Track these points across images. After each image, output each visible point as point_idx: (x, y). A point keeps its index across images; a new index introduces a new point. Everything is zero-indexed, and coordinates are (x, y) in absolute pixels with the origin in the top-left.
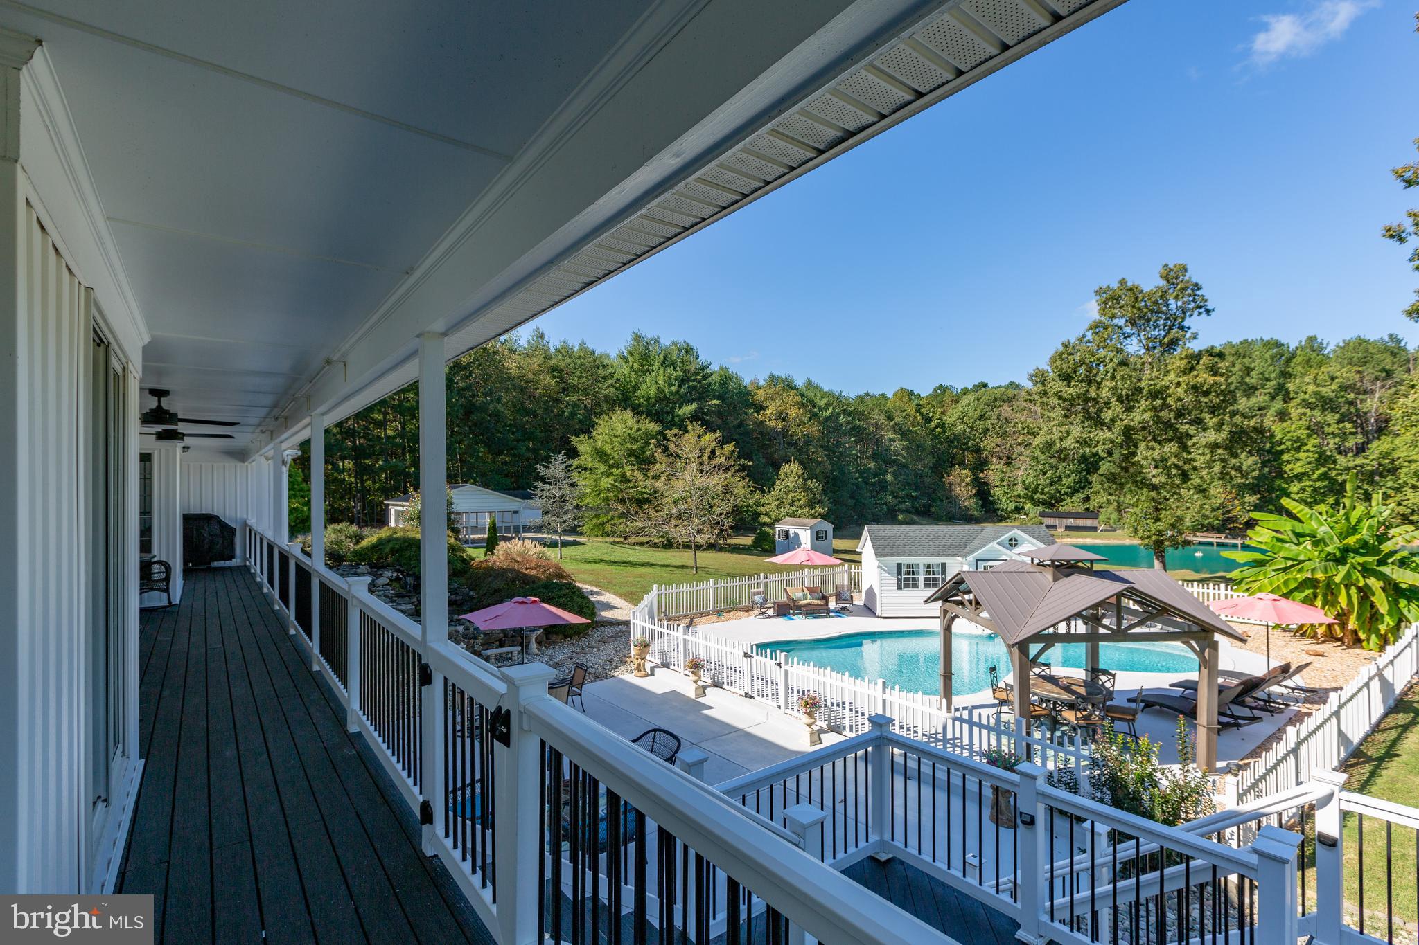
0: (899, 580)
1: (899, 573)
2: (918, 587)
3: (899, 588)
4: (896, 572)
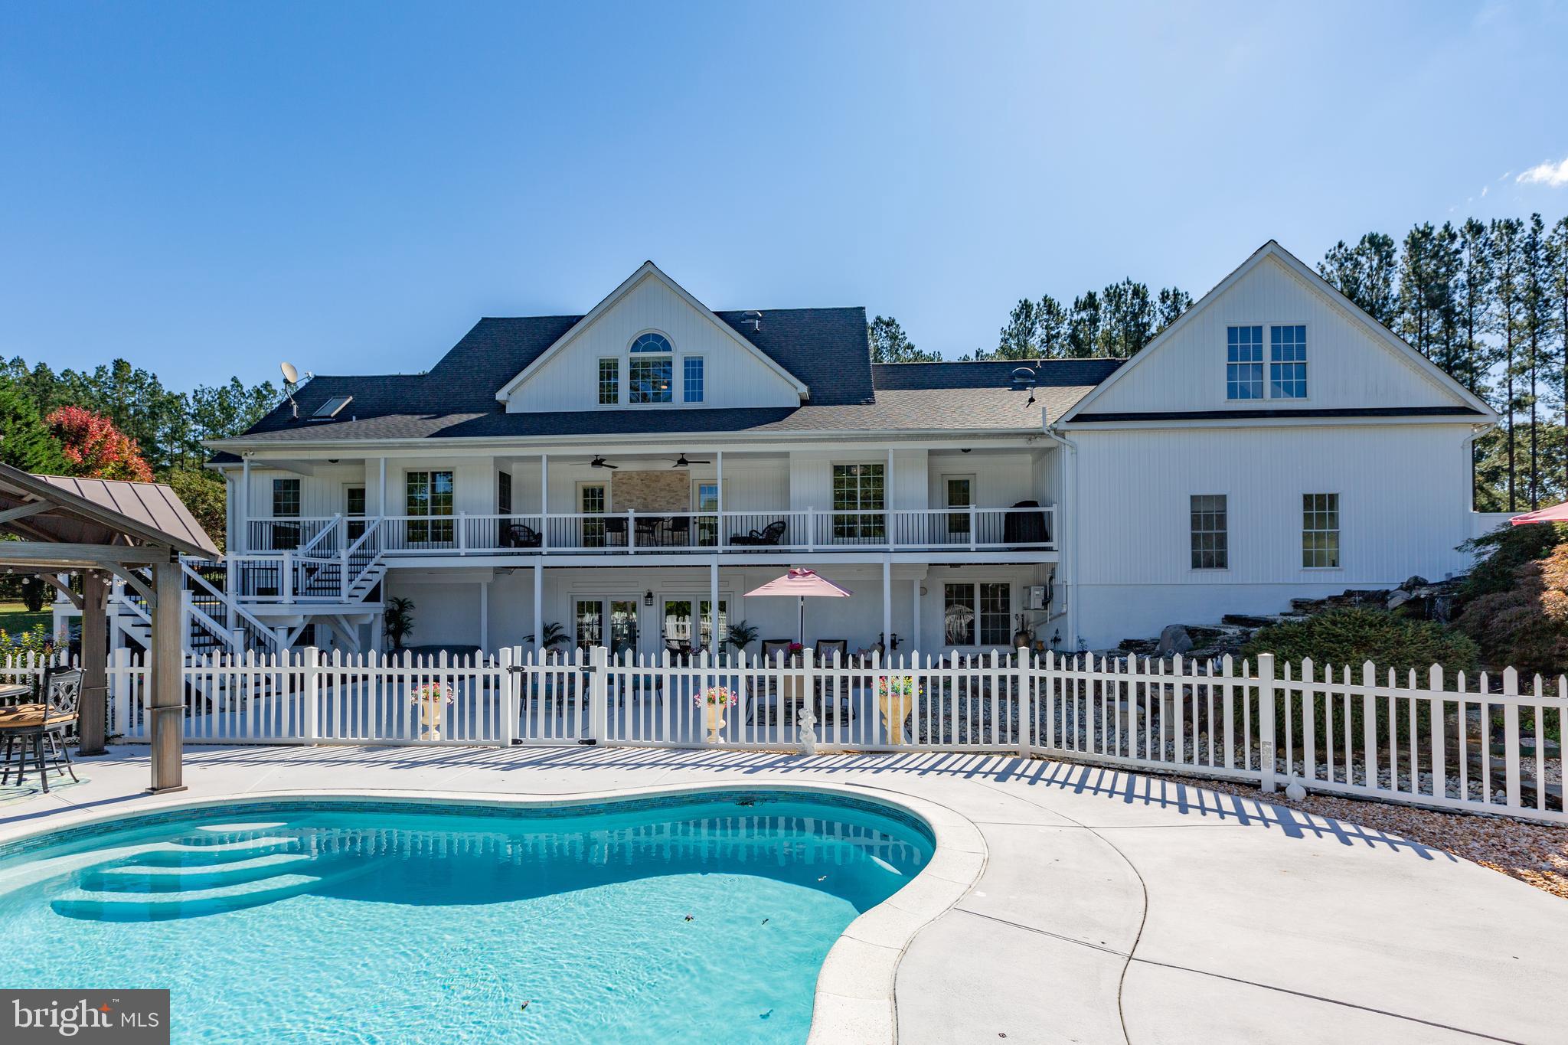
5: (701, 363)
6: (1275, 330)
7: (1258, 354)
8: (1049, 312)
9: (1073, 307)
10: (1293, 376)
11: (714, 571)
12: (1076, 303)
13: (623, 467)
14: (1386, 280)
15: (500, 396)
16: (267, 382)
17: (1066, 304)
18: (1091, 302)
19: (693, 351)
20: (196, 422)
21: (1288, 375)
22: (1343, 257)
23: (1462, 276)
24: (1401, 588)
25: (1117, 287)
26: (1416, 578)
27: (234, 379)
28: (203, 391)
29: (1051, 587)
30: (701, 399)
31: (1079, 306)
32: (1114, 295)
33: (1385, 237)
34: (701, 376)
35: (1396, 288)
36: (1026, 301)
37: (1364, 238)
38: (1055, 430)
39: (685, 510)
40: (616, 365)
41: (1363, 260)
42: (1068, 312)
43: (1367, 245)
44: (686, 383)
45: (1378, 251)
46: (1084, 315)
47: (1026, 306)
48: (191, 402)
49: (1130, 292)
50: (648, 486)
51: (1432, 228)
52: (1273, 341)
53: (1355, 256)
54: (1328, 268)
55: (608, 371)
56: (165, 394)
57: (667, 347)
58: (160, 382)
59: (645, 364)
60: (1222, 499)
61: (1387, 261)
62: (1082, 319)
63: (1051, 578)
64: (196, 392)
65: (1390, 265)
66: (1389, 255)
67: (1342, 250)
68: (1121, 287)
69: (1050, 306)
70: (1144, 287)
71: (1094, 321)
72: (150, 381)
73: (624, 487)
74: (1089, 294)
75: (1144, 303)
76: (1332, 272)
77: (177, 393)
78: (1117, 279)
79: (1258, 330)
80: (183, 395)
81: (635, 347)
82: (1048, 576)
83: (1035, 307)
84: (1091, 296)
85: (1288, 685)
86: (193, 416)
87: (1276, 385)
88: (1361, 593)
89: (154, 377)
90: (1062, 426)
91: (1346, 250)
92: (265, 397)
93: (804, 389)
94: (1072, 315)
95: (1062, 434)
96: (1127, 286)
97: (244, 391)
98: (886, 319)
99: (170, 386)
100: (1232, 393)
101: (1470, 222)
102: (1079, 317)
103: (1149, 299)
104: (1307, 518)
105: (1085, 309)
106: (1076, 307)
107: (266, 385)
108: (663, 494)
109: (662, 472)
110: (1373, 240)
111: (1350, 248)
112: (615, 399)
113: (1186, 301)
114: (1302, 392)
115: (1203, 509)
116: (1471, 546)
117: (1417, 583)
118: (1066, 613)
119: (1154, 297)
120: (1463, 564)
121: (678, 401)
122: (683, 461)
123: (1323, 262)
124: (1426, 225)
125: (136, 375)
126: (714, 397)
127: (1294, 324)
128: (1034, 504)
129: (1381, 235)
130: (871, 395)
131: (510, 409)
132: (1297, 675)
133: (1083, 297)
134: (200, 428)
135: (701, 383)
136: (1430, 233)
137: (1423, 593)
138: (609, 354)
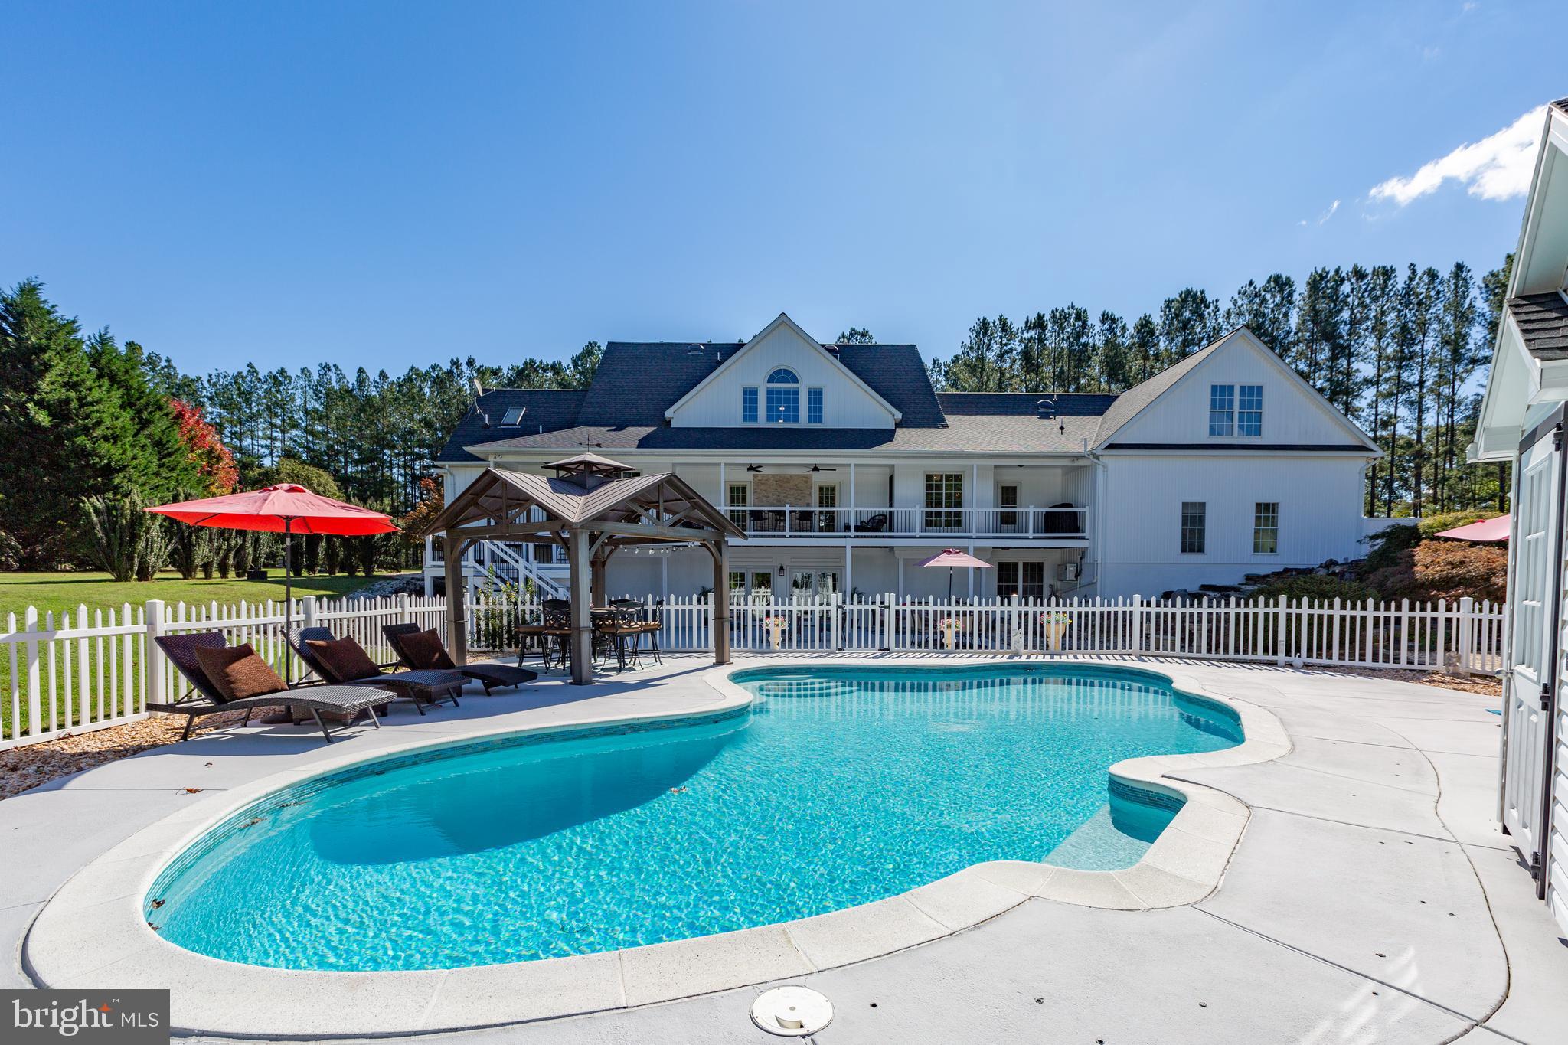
5: (821, 393)
6: (1243, 388)
7: (1231, 406)
8: (1003, 330)
9: (1024, 325)
10: (1253, 420)
11: (849, 551)
12: (1027, 322)
13: (765, 471)
14: (1286, 315)
15: (668, 414)
16: (282, 369)
17: (1017, 323)
18: (1039, 323)
19: (815, 384)
20: (213, 405)
21: (1249, 420)
22: (1253, 294)
23: (1346, 315)
24: (1321, 566)
25: (1063, 310)
26: (1331, 560)
27: (250, 365)
28: (219, 375)
29: (1081, 565)
30: (821, 421)
31: (1029, 326)
32: (1060, 318)
33: (1288, 279)
34: (821, 403)
35: (1294, 321)
36: (985, 319)
37: (1271, 277)
38: (1093, 455)
39: (808, 505)
40: (756, 393)
41: (1268, 296)
42: (1020, 330)
43: (1272, 284)
44: (810, 408)
45: (1281, 291)
46: (1032, 333)
47: (984, 324)
48: (206, 385)
49: (1074, 316)
50: (781, 486)
51: (1328, 273)
52: (1241, 396)
53: (1263, 293)
54: (1240, 303)
55: (750, 396)
56: (180, 377)
57: (795, 380)
58: (174, 365)
59: (779, 392)
60: (1203, 505)
61: (1288, 300)
62: (1031, 337)
63: (1081, 559)
64: (210, 376)
65: (1290, 303)
66: (1290, 294)
67: (1252, 288)
68: (1066, 311)
69: (1004, 325)
70: (1085, 311)
71: (1041, 340)
72: (163, 363)
73: (762, 487)
74: (1039, 315)
75: (1084, 325)
76: (1242, 305)
77: (192, 376)
78: (1063, 304)
79: (1231, 388)
80: (199, 378)
81: (771, 380)
82: (1079, 557)
83: (991, 324)
84: (1040, 317)
85: (1294, 611)
86: (211, 399)
87: (1241, 427)
88: (1296, 569)
89: (168, 360)
90: (1099, 452)
91: (1255, 288)
92: (280, 383)
93: (899, 416)
94: (1023, 333)
95: (1097, 457)
96: (1071, 310)
97: (260, 376)
98: (860, 329)
99: (185, 369)
100: (1212, 432)
101: (1356, 266)
102: (1029, 335)
103: (1089, 323)
104: (1258, 518)
105: (1034, 328)
106: (1026, 326)
107: (282, 372)
108: (792, 492)
109: (791, 476)
110: (1277, 279)
111: (1258, 287)
112: (756, 419)
113: (1120, 325)
114: (1258, 432)
115: (1190, 511)
116: (1367, 540)
117: (1332, 563)
118: (1096, 583)
119: (1094, 320)
120: (1365, 550)
121: (804, 422)
122: (816, 469)
123: (1236, 297)
124: (1324, 269)
125: (149, 357)
126: (832, 419)
127: (1255, 384)
128: (1070, 506)
129: (1284, 277)
130: (944, 420)
131: (673, 425)
132: (1299, 606)
133: (1033, 317)
134: (217, 410)
135: (821, 408)
136: (1326, 277)
137: (1337, 569)
138: (751, 383)
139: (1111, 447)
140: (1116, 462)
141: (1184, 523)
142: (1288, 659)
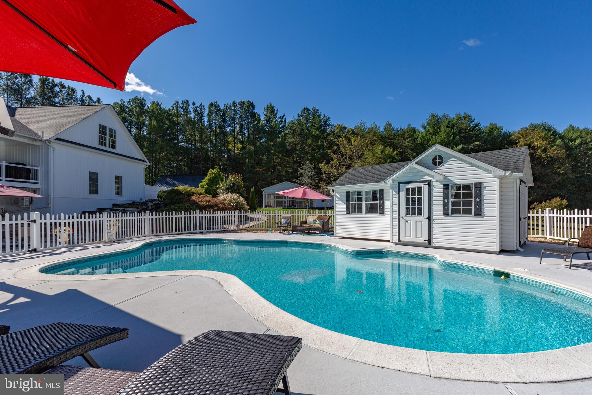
0: (348, 206)
1: (348, 200)
2: (361, 212)
3: (348, 213)
4: (345, 199)
139: (58, 139)
140: (59, 148)
141: (90, 181)
142: (200, 231)
